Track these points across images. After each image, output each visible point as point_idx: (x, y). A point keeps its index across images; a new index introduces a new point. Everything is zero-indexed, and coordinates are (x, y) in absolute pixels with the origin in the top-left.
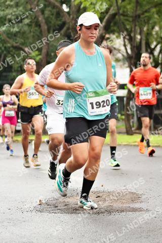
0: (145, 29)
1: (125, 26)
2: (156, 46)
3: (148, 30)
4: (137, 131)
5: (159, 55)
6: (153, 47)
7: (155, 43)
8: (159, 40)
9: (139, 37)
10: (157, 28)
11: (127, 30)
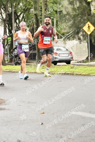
0: (14, 4)
1: (2, 2)
2: (20, 14)
3: (16, 5)
4: (10, 63)
5: (22, 20)
6: (19, 15)
7: (20, 13)
8: (22, 11)
9: (11, 9)
10: (21, 4)
11: (3, 4)
